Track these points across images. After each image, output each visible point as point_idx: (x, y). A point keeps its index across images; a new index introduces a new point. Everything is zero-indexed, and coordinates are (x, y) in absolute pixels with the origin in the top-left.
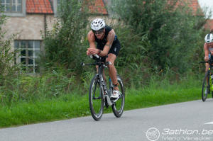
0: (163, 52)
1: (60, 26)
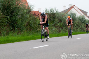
0: (15, 22)
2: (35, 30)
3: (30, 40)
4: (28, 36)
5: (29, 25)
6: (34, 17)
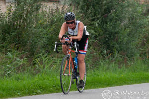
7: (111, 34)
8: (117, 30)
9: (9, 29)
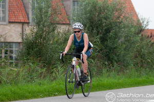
0: (112, 51)
1: (36, 30)
2: (152, 66)
3: (143, 85)
4: (138, 77)
5: (139, 57)
6: (150, 42)
7: (111, 49)
8: (116, 46)
9: (32, 45)
